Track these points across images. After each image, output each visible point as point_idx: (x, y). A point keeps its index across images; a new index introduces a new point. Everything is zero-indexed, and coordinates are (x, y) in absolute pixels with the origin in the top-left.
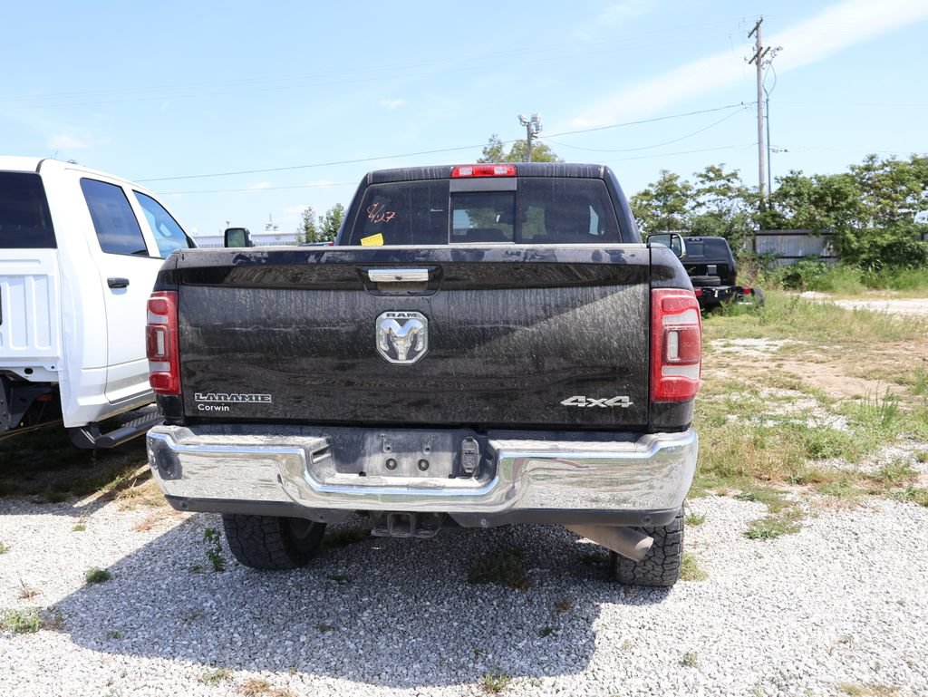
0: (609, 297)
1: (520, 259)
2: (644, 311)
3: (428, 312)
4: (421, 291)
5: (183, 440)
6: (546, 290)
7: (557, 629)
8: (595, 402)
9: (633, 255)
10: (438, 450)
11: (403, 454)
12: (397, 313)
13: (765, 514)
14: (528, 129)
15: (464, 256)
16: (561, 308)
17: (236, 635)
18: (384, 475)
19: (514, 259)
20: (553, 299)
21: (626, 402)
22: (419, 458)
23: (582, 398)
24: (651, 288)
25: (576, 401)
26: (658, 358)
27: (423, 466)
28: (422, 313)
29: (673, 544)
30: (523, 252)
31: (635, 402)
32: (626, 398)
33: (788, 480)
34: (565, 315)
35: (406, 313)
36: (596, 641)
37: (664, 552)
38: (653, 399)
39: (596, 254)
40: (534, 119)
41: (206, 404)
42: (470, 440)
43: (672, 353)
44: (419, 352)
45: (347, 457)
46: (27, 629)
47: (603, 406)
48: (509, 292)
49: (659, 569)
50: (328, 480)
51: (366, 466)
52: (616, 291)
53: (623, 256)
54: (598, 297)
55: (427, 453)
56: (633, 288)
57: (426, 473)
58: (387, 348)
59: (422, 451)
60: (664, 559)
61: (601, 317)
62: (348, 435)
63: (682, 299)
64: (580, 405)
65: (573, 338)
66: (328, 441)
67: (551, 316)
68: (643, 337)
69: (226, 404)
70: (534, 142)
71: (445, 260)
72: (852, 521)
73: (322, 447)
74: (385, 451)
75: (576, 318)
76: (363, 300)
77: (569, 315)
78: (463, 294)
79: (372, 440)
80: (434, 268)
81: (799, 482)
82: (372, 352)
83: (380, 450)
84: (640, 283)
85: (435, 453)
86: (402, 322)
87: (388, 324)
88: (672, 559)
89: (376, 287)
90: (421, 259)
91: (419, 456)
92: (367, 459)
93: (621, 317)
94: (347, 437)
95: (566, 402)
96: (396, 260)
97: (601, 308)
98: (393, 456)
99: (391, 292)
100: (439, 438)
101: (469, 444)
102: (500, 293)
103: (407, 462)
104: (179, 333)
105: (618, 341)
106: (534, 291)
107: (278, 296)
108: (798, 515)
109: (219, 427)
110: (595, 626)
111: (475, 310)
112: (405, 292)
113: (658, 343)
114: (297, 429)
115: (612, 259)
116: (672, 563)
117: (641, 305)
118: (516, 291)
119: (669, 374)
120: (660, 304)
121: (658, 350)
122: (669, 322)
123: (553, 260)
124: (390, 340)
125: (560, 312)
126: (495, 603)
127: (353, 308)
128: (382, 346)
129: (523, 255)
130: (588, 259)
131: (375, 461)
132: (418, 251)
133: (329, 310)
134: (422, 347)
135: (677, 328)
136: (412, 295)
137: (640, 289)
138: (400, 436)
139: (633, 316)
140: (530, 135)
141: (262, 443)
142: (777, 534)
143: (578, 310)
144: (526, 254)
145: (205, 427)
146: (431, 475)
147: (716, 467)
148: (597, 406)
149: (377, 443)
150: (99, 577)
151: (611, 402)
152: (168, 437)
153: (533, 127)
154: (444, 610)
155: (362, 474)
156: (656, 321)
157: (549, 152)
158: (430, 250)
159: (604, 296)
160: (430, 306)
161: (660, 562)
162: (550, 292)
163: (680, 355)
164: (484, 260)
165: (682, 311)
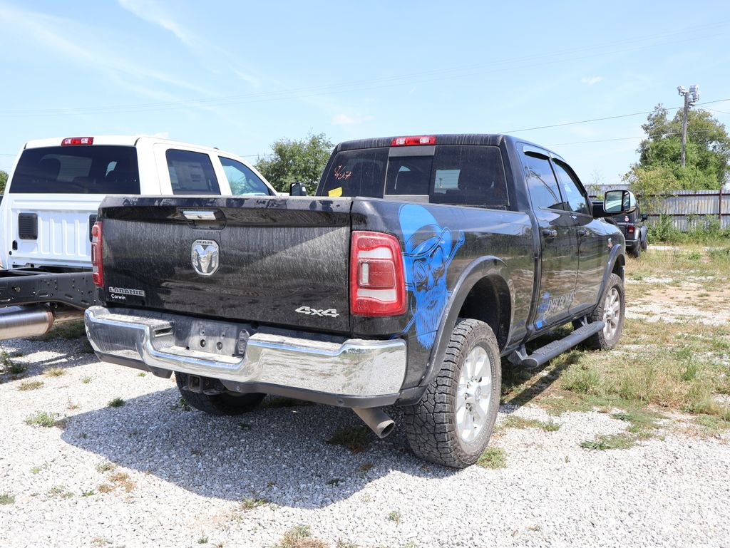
0: (324, 236)
1: (264, 206)
2: (346, 247)
3: (218, 241)
4: (217, 226)
5: (100, 316)
6: (286, 229)
7: (342, 481)
8: (316, 312)
9: (338, 206)
10: (228, 337)
11: (210, 337)
12: (203, 241)
13: (620, 432)
14: (686, 99)
15: (233, 203)
16: (294, 242)
17: (145, 448)
18: (198, 350)
19: (261, 206)
20: (289, 235)
21: (334, 313)
22: (218, 341)
23: (307, 308)
24: (351, 231)
25: (304, 310)
26: (354, 282)
27: (219, 345)
28: (216, 241)
29: (441, 433)
30: (267, 201)
31: (340, 313)
32: (334, 311)
33: (683, 410)
34: (296, 247)
35: (207, 241)
36: (356, 493)
37: (435, 439)
38: (351, 312)
39: (313, 204)
40: (692, 90)
41: (115, 294)
42: (244, 332)
43: (365, 280)
44: (213, 268)
45: (181, 336)
46: (46, 424)
47: (320, 315)
48: (264, 229)
49: (435, 451)
50: (163, 350)
51: (190, 343)
52: (329, 232)
53: (331, 206)
54: (317, 235)
55: (222, 338)
56: (340, 229)
57: (220, 351)
58: (197, 265)
59: (220, 336)
60: (437, 444)
61: (318, 250)
62: (183, 321)
63: (372, 239)
64: (307, 313)
65: (300, 264)
66: (172, 324)
67: (287, 248)
68: (344, 266)
69: (124, 295)
70: (692, 109)
71: (222, 205)
72: (690, 447)
73: (165, 328)
74: (201, 333)
75: (302, 250)
76: (187, 231)
77: (298, 247)
78: (238, 230)
79: (196, 325)
80: (217, 211)
81: (691, 412)
82: (191, 267)
83: (198, 333)
84: (344, 226)
85: (226, 339)
86: (205, 247)
87: (197, 248)
88: (443, 445)
89: (194, 223)
90: (209, 204)
91: (218, 339)
92: (191, 338)
93: (330, 251)
94: (183, 323)
95: (298, 310)
96: (197, 205)
97: (318, 244)
98: (204, 338)
99: (201, 227)
100: (230, 329)
101: (243, 334)
102: (259, 230)
103: (211, 343)
104: (102, 249)
105: (328, 268)
106: (279, 229)
107: (146, 227)
108: (648, 437)
109: (123, 310)
110: (369, 484)
111: (244, 241)
112: (208, 227)
113: (354, 271)
114: (159, 315)
115: (323, 208)
116: (444, 448)
117: (343, 243)
118: (268, 229)
119: (363, 295)
120: (356, 242)
121: (354, 276)
122: (363, 255)
123: (284, 207)
124: (198, 259)
125: (293, 245)
126: (326, 458)
127: (181, 237)
128: (195, 264)
129: (266, 204)
130: (307, 207)
131: (195, 340)
132: (209, 199)
133: (170, 237)
134: (215, 265)
135: (367, 261)
136: (211, 229)
137: (344, 230)
138: (209, 325)
139: (338, 250)
140: (688, 104)
141: (132, 321)
142: (609, 448)
143: (304, 244)
144: (268, 203)
145: (117, 309)
146: (223, 354)
147: (624, 390)
148: (317, 315)
149: (198, 328)
150: (118, 403)
151: (325, 313)
152: (91, 313)
153: (691, 97)
154: (286, 456)
155: (188, 348)
156: (353, 255)
157: (710, 118)
158: (215, 199)
159: (320, 235)
160: (220, 237)
161: (435, 446)
162: (288, 230)
163: (370, 281)
164: (243, 206)
165: (373, 248)
